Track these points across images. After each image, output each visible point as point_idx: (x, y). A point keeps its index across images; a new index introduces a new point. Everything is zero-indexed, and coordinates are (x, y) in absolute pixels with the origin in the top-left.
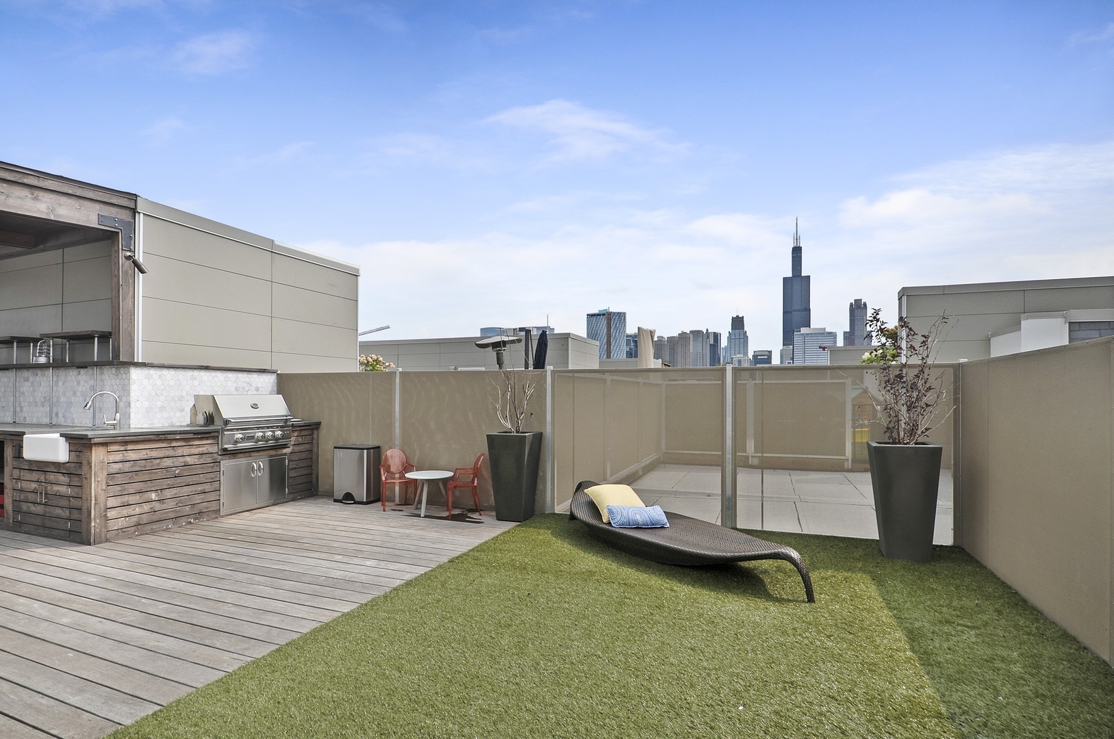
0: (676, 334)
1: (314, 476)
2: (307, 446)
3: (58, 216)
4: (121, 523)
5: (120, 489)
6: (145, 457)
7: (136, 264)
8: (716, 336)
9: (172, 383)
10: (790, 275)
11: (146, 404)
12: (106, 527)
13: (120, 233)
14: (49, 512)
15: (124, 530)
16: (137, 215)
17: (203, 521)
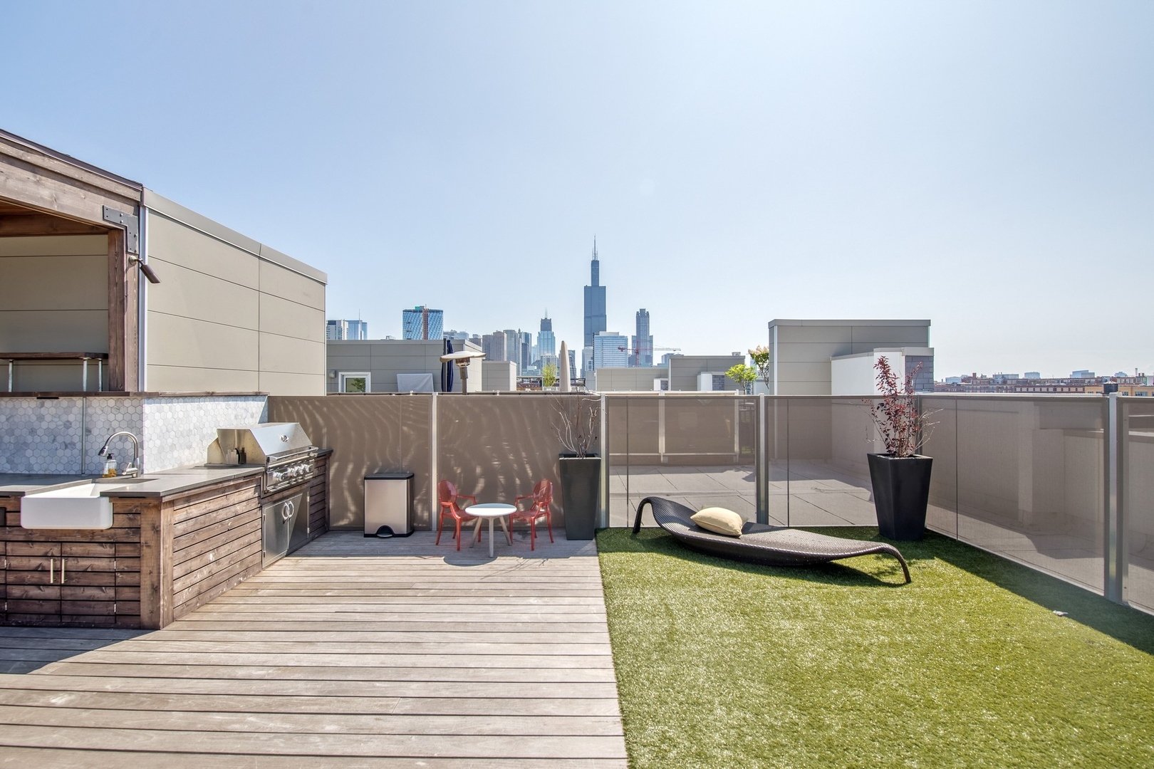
0: (491, 333)
1: (326, 510)
2: (321, 478)
3: (62, 206)
4: (185, 595)
5: (184, 554)
6: (205, 511)
7: (146, 271)
8: (527, 336)
9: (181, 415)
10: (590, 284)
11: (158, 442)
12: (172, 603)
13: (124, 232)
14: (71, 595)
15: (188, 603)
16: (141, 209)
17: (250, 578)
